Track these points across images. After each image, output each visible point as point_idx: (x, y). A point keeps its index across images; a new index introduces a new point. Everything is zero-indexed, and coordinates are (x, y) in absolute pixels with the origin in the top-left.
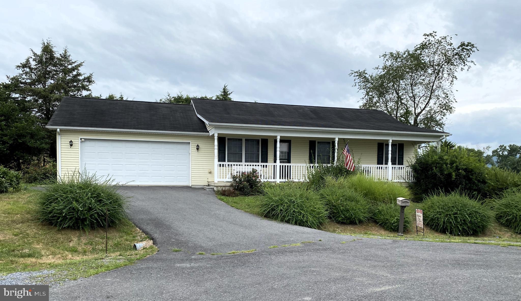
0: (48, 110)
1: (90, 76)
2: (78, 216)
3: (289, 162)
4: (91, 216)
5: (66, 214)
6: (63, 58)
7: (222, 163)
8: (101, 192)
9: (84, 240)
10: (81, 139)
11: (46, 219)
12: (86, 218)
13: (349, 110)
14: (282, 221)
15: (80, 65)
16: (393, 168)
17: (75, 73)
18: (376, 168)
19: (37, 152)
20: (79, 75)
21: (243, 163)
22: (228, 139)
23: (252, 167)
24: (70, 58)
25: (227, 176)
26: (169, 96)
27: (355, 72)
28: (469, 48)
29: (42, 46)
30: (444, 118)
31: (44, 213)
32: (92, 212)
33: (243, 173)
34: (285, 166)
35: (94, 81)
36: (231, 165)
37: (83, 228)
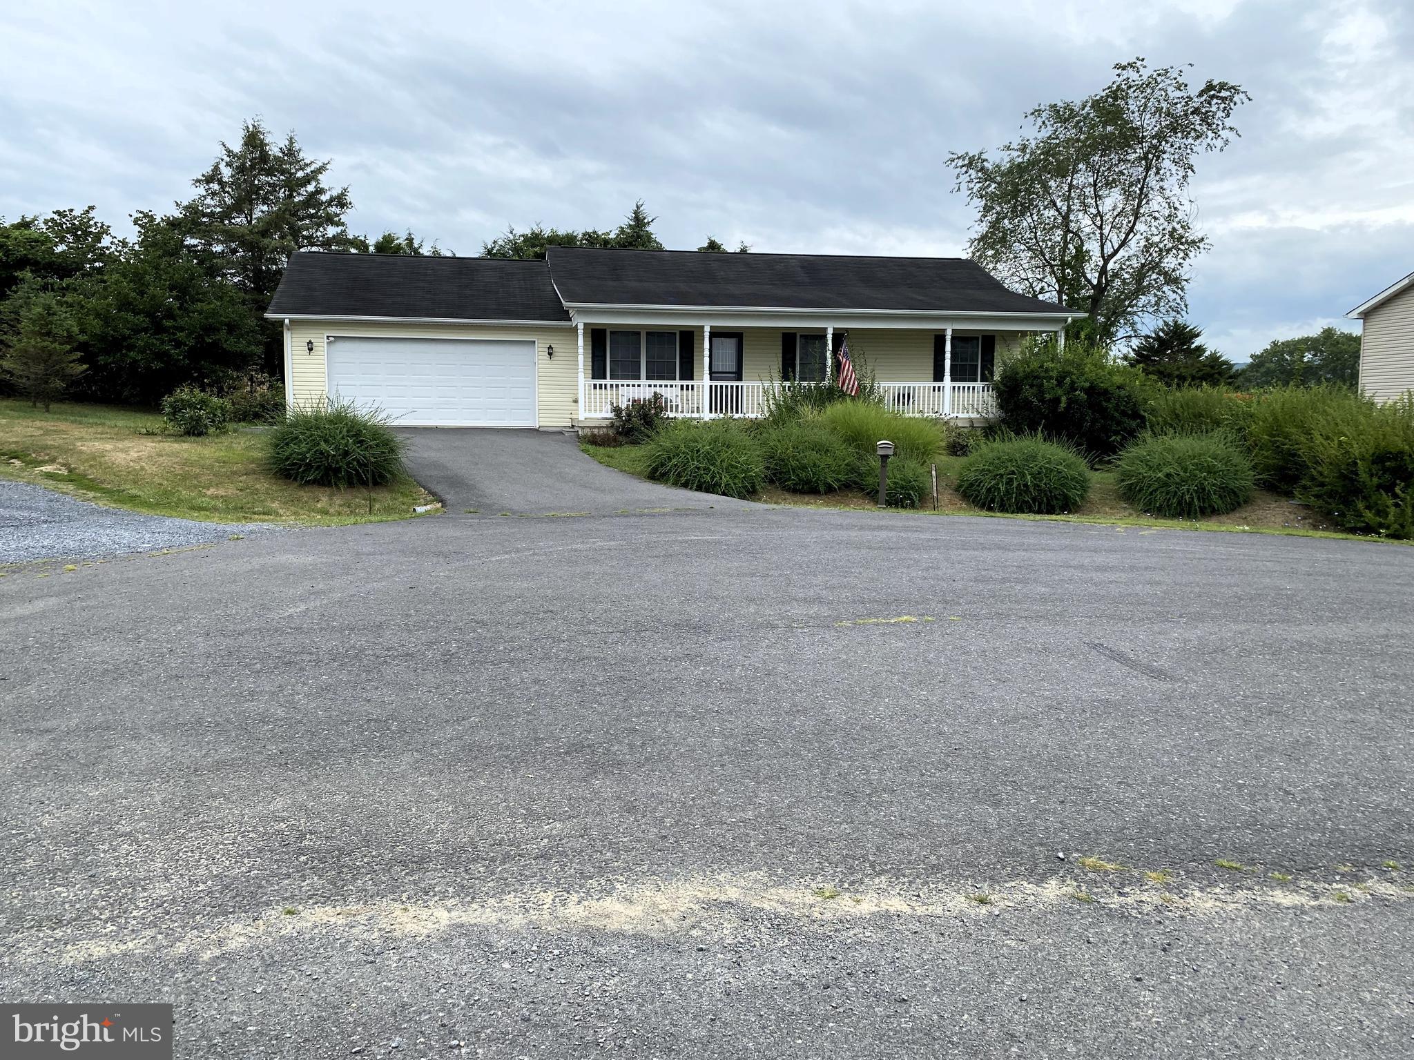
0: (258, 271)
1: (342, 194)
2: (328, 464)
3: (740, 378)
4: (348, 464)
5: (310, 461)
6: (286, 155)
7: (598, 382)
8: (362, 429)
9: (338, 500)
10: (328, 337)
11: (281, 469)
12: (340, 467)
13: (892, 261)
14: (675, 484)
15: (321, 170)
16: (954, 388)
17: (311, 188)
18: (932, 388)
19: (240, 361)
20: (320, 191)
21: (643, 381)
22: (611, 332)
23: (653, 389)
24: (301, 155)
25: (604, 409)
26: (511, 233)
27: (959, 158)
28: (1224, 94)
29: (242, 133)
30: (1186, 264)
31: (277, 460)
32: (349, 459)
33: (634, 401)
34: (721, 387)
35: (350, 204)
36: (617, 386)
37: (336, 484)
